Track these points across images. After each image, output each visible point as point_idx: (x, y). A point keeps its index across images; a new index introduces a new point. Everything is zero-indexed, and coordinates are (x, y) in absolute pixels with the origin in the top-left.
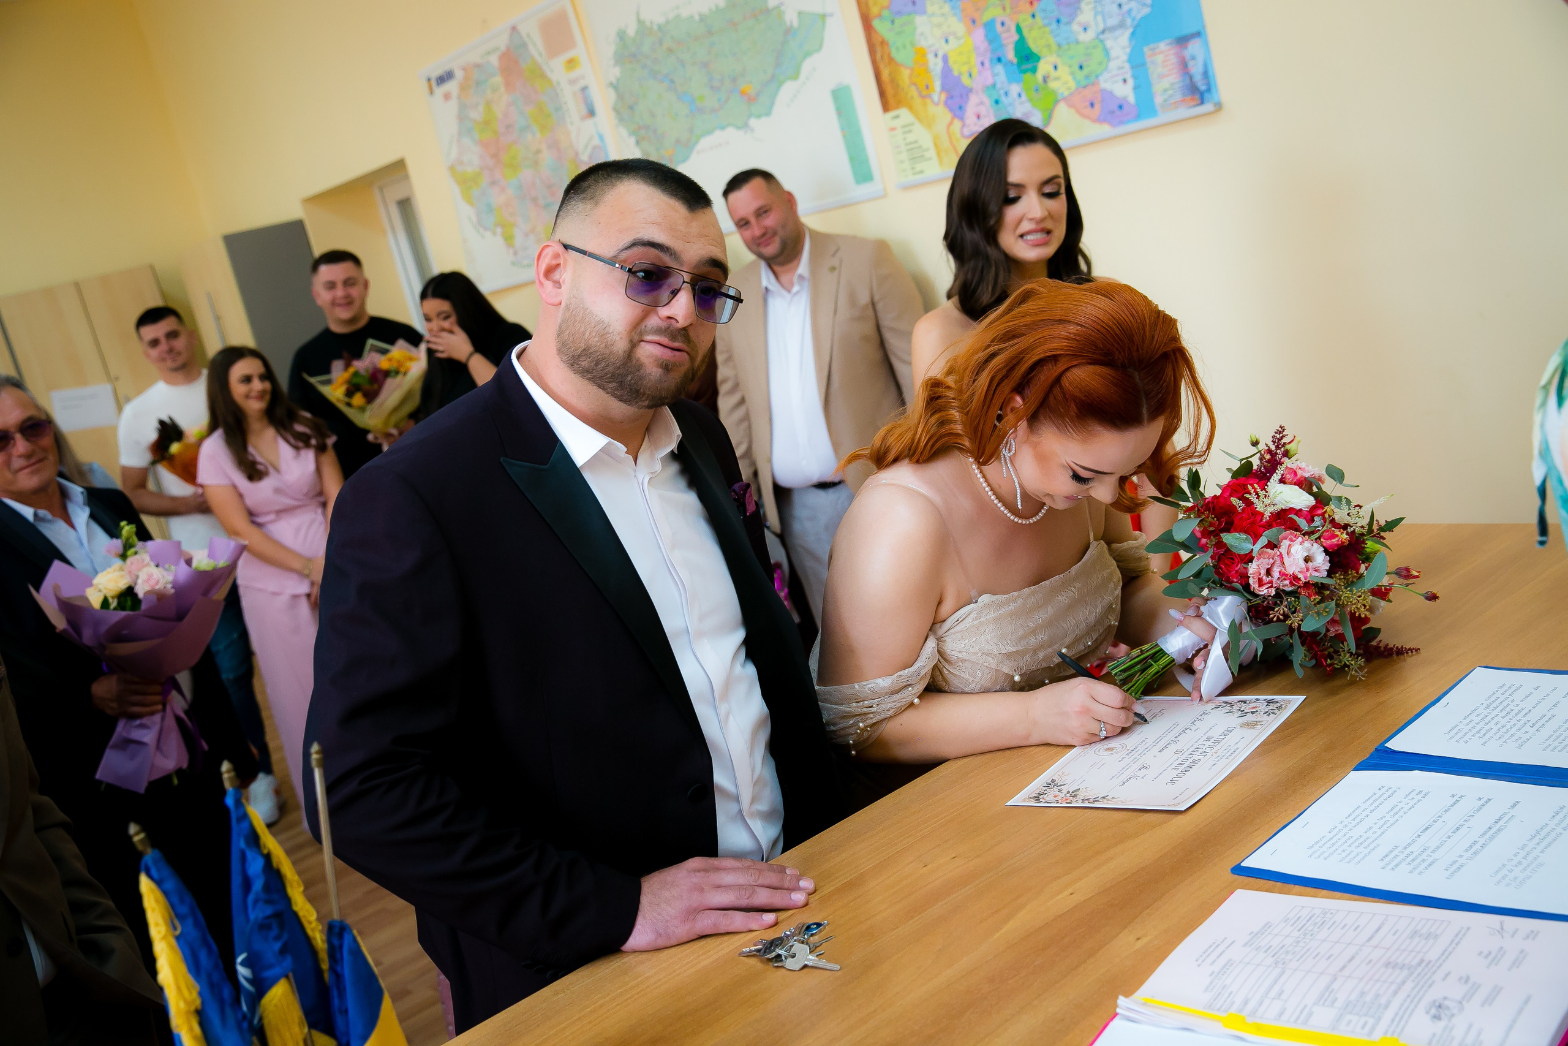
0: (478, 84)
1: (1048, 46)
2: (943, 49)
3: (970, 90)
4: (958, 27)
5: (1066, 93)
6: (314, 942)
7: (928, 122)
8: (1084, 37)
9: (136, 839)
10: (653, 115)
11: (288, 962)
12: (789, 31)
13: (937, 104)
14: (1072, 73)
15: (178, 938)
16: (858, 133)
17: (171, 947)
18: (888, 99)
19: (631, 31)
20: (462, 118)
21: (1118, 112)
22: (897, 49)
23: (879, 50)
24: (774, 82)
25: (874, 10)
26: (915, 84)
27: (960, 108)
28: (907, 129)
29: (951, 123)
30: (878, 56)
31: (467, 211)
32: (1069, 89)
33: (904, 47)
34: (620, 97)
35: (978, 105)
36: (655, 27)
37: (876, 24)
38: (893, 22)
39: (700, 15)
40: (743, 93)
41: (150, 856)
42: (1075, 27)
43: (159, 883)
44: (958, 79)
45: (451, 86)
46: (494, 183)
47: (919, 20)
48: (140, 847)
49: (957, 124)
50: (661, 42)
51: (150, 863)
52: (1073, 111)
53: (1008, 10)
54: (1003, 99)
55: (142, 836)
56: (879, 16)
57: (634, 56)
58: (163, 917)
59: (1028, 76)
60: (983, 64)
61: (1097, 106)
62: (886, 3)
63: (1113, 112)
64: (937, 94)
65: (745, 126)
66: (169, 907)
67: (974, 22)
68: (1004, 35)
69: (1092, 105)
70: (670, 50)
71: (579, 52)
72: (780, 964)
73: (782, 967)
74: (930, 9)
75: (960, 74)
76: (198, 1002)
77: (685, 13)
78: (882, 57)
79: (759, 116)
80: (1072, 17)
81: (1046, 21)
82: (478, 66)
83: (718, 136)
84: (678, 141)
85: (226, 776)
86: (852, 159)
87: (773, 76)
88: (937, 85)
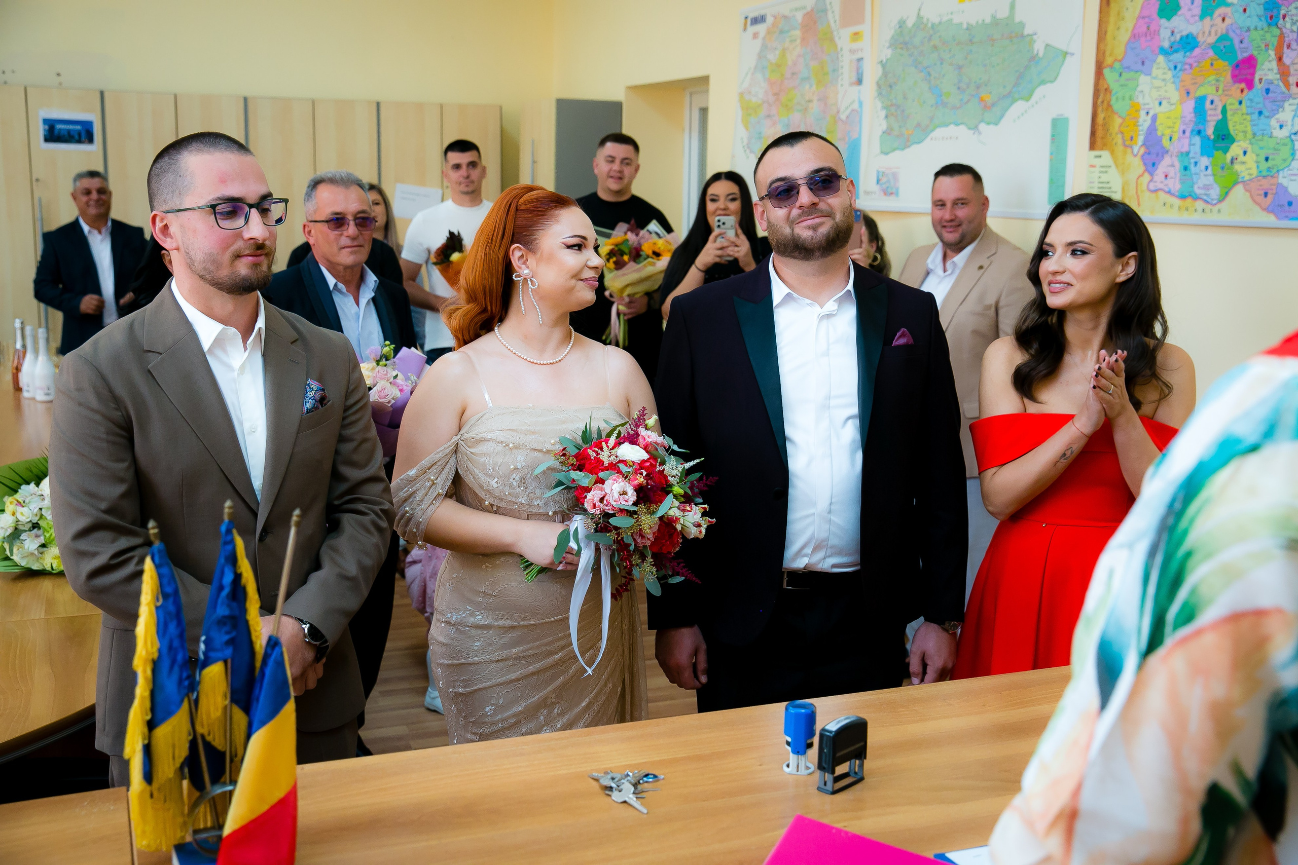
0: (781, 32)
1: (1245, 132)
2: (1157, 109)
3: (1167, 152)
4: (1174, 95)
5: (1247, 178)
6: (255, 645)
7: (1123, 169)
8: (1278, 133)
9: (152, 532)
10: (905, 98)
11: (229, 652)
12: (1034, 58)
13: (1135, 156)
14: (1257, 162)
15: (157, 608)
16: (1064, 161)
17: (150, 612)
18: (1096, 140)
19: (910, 23)
20: (761, 56)
21: (1286, 208)
22: (1117, 99)
23: (1102, 95)
24: (1010, 98)
25: (1109, 60)
26: (1122, 133)
27: (1154, 164)
28: (1104, 169)
29: (1141, 175)
30: (1100, 100)
31: (743, 133)
32: (1250, 174)
33: (1124, 98)
34: (885, 74)
35: (1169, 166)
36: (930, 25)
37: (1106, 72)
38: (1120, 75)
39: (968, 24)
40: (981, 100)
41: (157, 544)
42: (1274, 122)
43: (158, 567)
44: (1160, 139)
45: (761, 28)
46: (769, 116)
47: (1143, 79)
48: (152, 538)
49: (1147, 177)
50: (930, 39)
51: (156, 551)
52: (1248, 194)
53: (1220, 92)
54: (1192, 166)
55: (156, 531)
56: (1111, 66)
57: (906, 43)
58: (152, 591)
59: (1218, 154)
60: (1184, 132)
61: (1270, 197)
62: (1120, 58)
63: (1282, 206)
64: (1138, 147)
65: (975, 128)
66: (159, 584)
67: (1188, 93)
68: (1210, 112)
69: (1266, 195)
70: (935, 47)
71: (864, 28)
72: (610, 793)
73: (610, 796)
74: (1155, 72)
75: (1163, 135)
76: (156, 655)
77: (956, 20)
78: (1102, 102)
79: (988, 124)
80: (1274, 112)
81: (1250, 110)
82: (786, 17)
83: (952, 130)
84: (918, 125)
85: (226, 511)
86: (1052, 182)
87: (1010, 93)
88: (1140, 139)
